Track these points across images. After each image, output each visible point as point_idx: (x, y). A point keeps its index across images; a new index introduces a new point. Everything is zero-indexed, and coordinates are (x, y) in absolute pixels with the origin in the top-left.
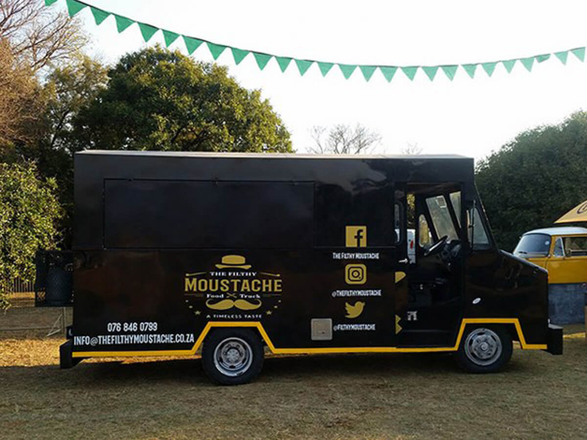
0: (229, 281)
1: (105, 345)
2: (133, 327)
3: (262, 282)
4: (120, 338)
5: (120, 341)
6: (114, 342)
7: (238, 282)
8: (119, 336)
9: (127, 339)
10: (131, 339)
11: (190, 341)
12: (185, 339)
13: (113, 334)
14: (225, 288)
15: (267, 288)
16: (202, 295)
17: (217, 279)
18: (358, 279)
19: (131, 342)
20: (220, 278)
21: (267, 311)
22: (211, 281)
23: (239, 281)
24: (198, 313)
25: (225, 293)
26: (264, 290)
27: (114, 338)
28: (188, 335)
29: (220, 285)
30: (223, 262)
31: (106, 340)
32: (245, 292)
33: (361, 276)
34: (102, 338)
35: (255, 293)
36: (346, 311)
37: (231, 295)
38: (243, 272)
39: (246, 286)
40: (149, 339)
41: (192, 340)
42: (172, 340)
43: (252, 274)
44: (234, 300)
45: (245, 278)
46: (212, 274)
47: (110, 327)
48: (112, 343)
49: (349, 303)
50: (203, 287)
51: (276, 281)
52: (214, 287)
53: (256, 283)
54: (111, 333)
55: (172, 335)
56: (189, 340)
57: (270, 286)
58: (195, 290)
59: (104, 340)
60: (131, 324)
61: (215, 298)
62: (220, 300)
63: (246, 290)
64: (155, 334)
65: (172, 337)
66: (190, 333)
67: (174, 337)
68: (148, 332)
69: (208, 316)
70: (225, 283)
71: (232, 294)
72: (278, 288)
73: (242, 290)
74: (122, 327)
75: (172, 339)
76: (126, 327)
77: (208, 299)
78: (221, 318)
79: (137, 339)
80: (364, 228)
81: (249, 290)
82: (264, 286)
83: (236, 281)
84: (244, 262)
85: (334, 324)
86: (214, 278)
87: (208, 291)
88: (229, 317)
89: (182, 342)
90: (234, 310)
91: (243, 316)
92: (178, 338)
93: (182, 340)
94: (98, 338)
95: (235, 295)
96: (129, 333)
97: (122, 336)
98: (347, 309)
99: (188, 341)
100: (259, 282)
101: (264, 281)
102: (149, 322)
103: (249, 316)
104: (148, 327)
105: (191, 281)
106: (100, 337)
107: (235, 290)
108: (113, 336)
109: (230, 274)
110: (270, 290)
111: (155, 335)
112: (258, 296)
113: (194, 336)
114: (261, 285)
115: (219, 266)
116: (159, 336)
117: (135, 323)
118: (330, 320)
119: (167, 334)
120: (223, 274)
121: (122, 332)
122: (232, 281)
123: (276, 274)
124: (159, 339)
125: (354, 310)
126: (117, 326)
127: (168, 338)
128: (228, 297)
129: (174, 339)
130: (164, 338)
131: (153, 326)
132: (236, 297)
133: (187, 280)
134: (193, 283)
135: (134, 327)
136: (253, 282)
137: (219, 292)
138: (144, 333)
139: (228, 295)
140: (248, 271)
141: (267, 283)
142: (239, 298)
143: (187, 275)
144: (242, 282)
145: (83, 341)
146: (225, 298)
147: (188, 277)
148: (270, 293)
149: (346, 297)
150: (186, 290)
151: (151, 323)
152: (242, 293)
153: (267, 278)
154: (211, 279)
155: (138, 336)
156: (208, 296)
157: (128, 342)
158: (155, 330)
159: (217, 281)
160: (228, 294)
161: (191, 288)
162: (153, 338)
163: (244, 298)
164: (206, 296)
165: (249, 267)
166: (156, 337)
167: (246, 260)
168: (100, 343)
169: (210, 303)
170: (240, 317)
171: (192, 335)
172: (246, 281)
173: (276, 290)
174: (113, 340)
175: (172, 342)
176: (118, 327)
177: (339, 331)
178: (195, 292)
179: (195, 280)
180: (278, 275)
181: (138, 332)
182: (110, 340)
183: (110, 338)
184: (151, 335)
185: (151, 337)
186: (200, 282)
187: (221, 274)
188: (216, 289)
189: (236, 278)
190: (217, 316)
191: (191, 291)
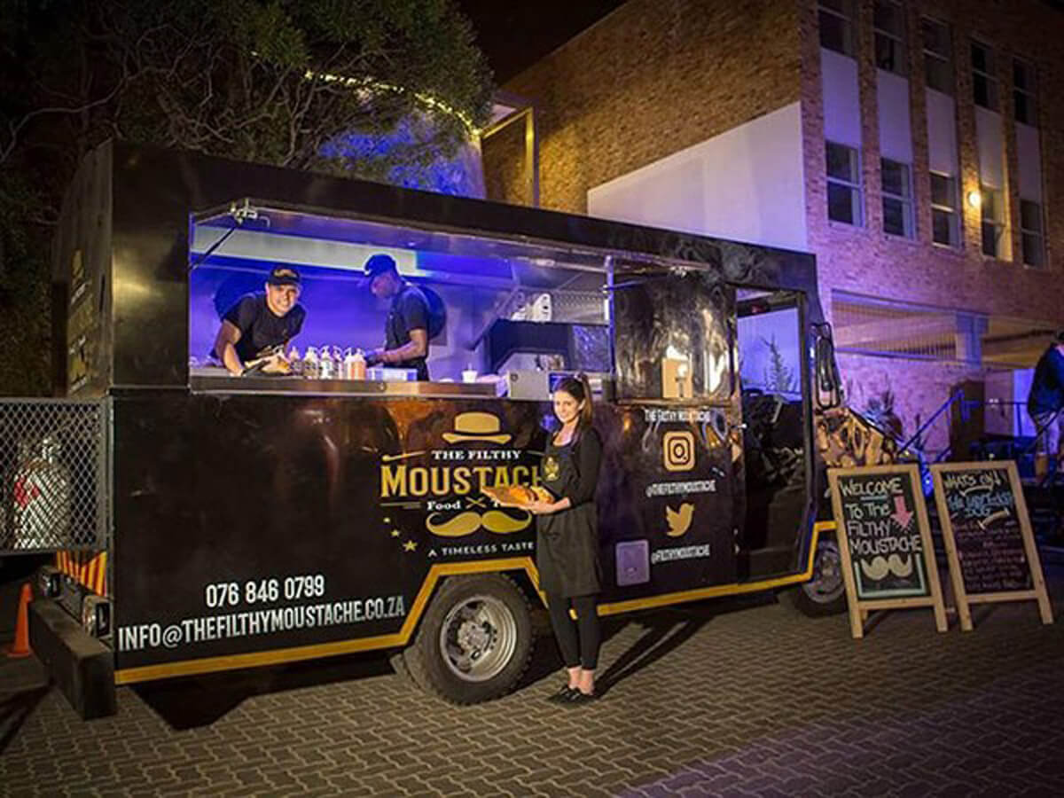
0: (471, 471)
1: (200, 641)
2: (268, 591)
3: (531, 471)
4: (239, 621)
5: (239, 628)
6: (224, 632)
7: (487, 473)
8: (234, 617)
9: (256, 621)
10: (265, 621)
11: (397, 614)
12: (386, 611)
13: (221, 615)
14: (462, 487)
16: (417, 505)
17: (446, 466)
18: (682, 460)
19: (266, 630)
20: (454, 464)
22: (434, 471)
23: (489, 469)
24: (410, 546)
25: (461, 497)
27: (223, 622)
28: (392, 599)
29: (453, 481)
30: (457, 428)
31: (202, 628)
33: (686, 455)
34: (192, 627)
37: (475, 502)
38: (495, 449)
39: (502, 481)
40: (306, 617)
41: (401, 611)
42: (359, 615)
43: (512, 455)
44: (481, 512)
45: (501, 462)
46: (437, 457)
47: (213, 595)
48: (219, 636)
49: (672, 508)
50: (419, 487)
52: (441, 487)
53: (520, 473)
54: (216, 611)
55: (358, 603)
56: (394, 611)
58: (403, 493)
59: (197, 630)
60: (264, 583)
61: (444, 510)
62: (455, 513)
64: (319, 604)
65: (359, 607)
66: (396, 595)
67: (362, 607)
68: (305, 601)
69: (433, 552)
70: (462, 474)
71: (476, 499)
74: (242, 592)
75: (357, 611)
76: (253, 592)
77: (430, 512)
78: (458, 554)
79: (278, 618)
82: (536, 479)
83: (482, 471)
84: (497, 429)
85: (652, 550)
86: (442, 463)
87: (430, 496)
88: (472, 551)
89: (379, 617)
90: (482, 535)
91: (500, 548)
92: (372, 609)
93: (379, 613)
94: (183, 628)
95: (483, 502)
96: (260, 606)
97: (243, 616)
98: (668, 519)
99: (391, 615)
100: (526, 472)
101: (535, 470)
102: (305, 576)
103: (511, 547)
104: (304, 588)
105: (394, 472)
106: (187, 623)
108: (220, 619)
109: (471, 455)
111: (319, 608)
113: (404, 600)
114: (529, 479)
115: (451, 438)
117: (273, 581)
118: (645, 543)
119: (347, 601)
120: (458, 454)
121: (243, 606)
122: (476, 469)
124: (330, 613)
125: (680, 521)
126: (231, 590)
127: (351, 610)
128: (468, 507)
129: (363, 613)
130: (340, 612)
131: (315, 585)
132: (484, 506)
133: (386, 470)
134: (398, 476)
135: (271, 589)
136: (515, 472)
137: (452, 497)
138: (293, 603)
139: (469, 503)
140: (506, 447)
142: (490, 507)
143: (386, 458)
144: (495, 471)
145: (143, 637)
146: (463, 510)
147: (386, 463)
149: (666, 496)
150: (385, 493)
151: (310, 578)
154: (434, 466)
155: (281, 611)
156: (430, 505)
157: (258, 630)
158: (319, 594)
159: (446, 471)
160: (469, 499)
161: (394, 491)
162: (315, 615)
163: (499, 508)
164: (427, 506)
165: (506, 438)
166: (323, 611)
167: (501, 427)
168: (188, 639)
169: (433, 522)
170: (494, 548)
171: (400, 599)
172: (502, 470)
174: (220, 627)
175: (357, 619)
176: (231, 593)
177: (660, 563)
178: (403, 499)
179: (402, 469)
181: (282, 603)
182: (213, 628)
183: (213, 624)
184: (310, 608)
185: (310, 612)
186: (413, 473)
187: (454, 455)
188: (446, 489)
189: (481, 463)
190: (450, 551)
191: (395, 497)
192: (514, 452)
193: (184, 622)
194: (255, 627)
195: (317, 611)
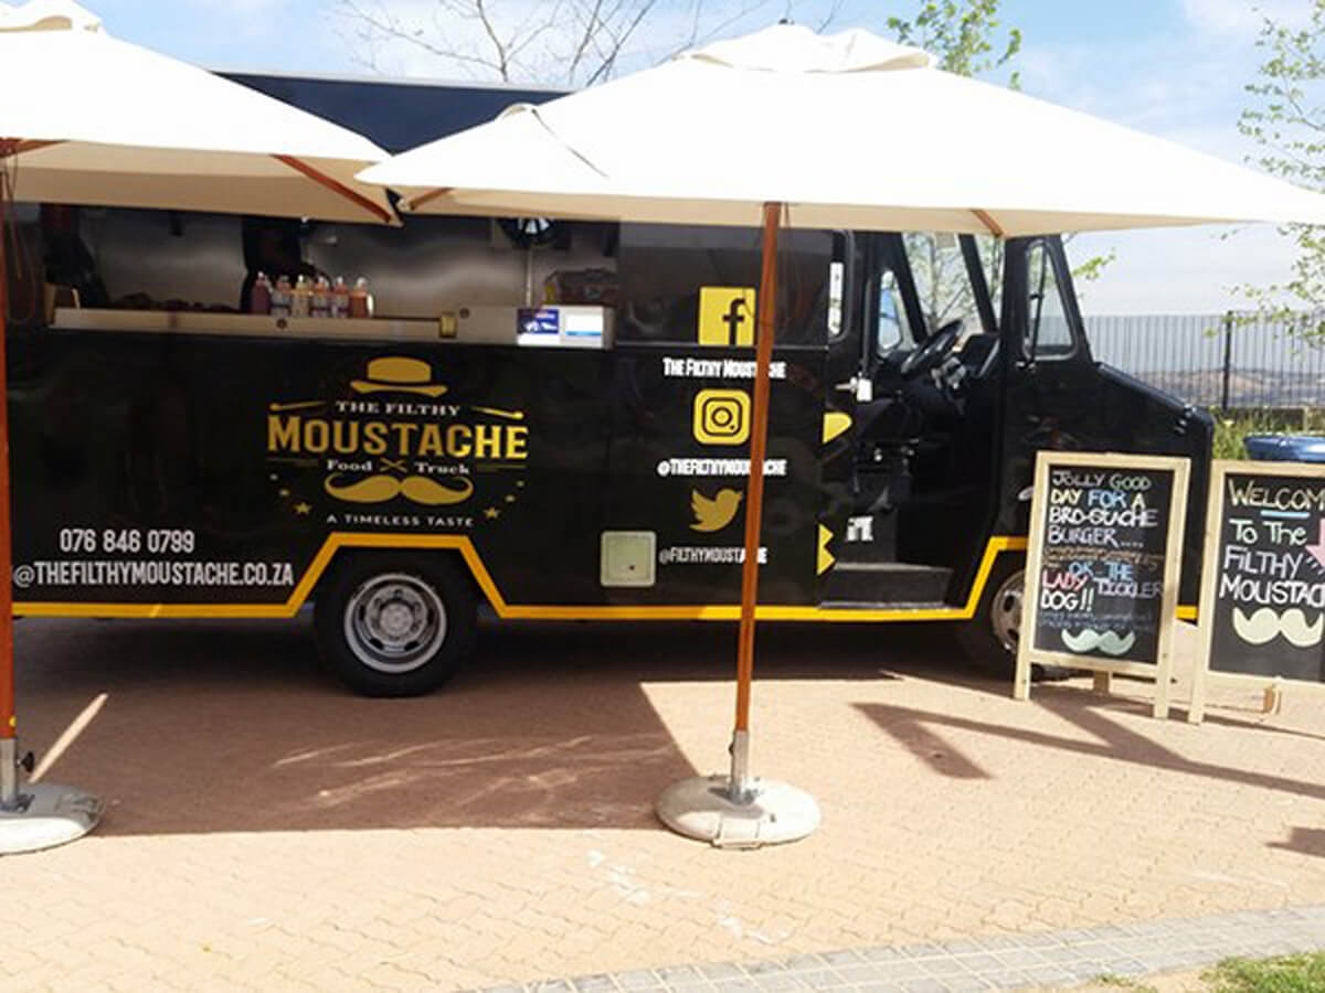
0: (389, 427)
1: (53, 586)
2: (129, 541)
3: (474, 432)
4: (95, 569)
5: (95, 576)
6: (79, 578)
7: (411, 431)
8: (90, 564)
9: (114, 573)
10: (125, 572)
11: (283, 582)
12: (270, 577)
13: (76, 560)
14: (375, 446)
15: (488, 449)
16: (314, 462)
17: (355, 420)
18: (727, 429)
19: (125, 581)
20: (363, 418)
21: (488, 508)
22: (338, 425)
23: (414, 427)
24: (303, 508)
25: (375, 459)
26: (480, 453)
27: (78, 568)
28: (277, 566)
29: (362, 438)
30: (371, 376)
31: (57, 573)
32: (431, 457)
33: (735, 422)
34: (45, 569)
35: (456, 462)
36: (693, 513)
37: (392, 465)
38: (424, 403)
39: (431, 441)
40: (172, 574)
41: (288, 578)
42: (235, 578)
43: (448, 411)
44: (400, 476)
45: (430, 419)
46: (342, 408)
47: (67, 539)
48: (74, 581)
49: (702, 493)
50: (317, 442)
51: (512, 431)
52: (346, 443)
53: (458, 434)
54: (70, 556)
55: (234, 565)
56: (280, 578)
57: (495, 442)
58: (295, 447)
59: (50, 573)
60: (124, 533)
61: (349, 471)
62: (364, 475)
63: (431, 452)
64: (189, 560)
65: (235, 569)
66: (283, 561)
67: (240, 571)
68: (170, 556)
69: (332, 518)
70: (376, 431)
71: (394, 461)
72: (518, 449)
73: (422, 452)
74: (99, 540)
75: (234, 574)
76: (111, 540)
77: (331, 472)
78: (366, 524)
79: (141, 572)
80: (750, 294)
81: (439, 453)
82: (481, 441)
83: (404, 428)
84: (427, 377)
85: (661, 546)
86: (348, 417)
87: (331, 453)
88: (385, 521)
89: (261, 583)
90: (400, 504)
91: (424, 521)
92: (252, 574)
93: (261, 578)
94: (36, 569)
95: (403, 465)
96: (118, 556)
97: (100, 565)
98: (695, 507)
99: (276, 582)
100: (467, 432)
101: (480, 430)
102: (172, 529)
103: (440, 521)
104: (170, 542)
105: (284, 425)
106: (40, 565)
107: (404, 450)
108: (75, 564)
109: (389, 408)
110: (496, 453)
111: (189, 565)
112: (463, 470)
113: (293, 568)
114: (472, 442)
115: (361, 387)
116: (199, 565)
117: (134, 532)
118: (652, 536)
119: (222, 561)
120: (371, 407)
121: (100, 554)
122: (395, 426)
123: (513, 411)
124: (201, 574)
125: (713, 513)
126: (87, 537)
127: (226, 574)
128: (383, 469)
129: (240, 576)
130: (213, 574)
131: (184, 540)
132: (403, 469)
133: (274, 421)
134: (289, 428)
135: (132, 540)
136: (451, 431)
137: (360, 456)
138: (157, 557)
139: (383, 465)
140: (439, 401)
141: (488, 435)
142: (414, 472)
143: (275, 407)
144: (422, 429)
146: (375, 472)
147: (274, 413)
148: (496, 461)
149: (695, 477)
150: (272, 446)
151: (177, 532)
152: (422, 459)
153: (489, 422)
154: (339, 419)
155: (143, 564)
156: (331, 465)
157: (117, 581)
158: (189, 550)
159: (354, 426)
160: (384, 460)
161: (284, 443)
162: (183, 572)
163: (426, 474)
164: (326, 464)
165: (437, 391)
166: (193, 569)
167: (433, 374)
168: (40, 581)
169: (334, 483)
170: (416, 521)
171: (288, 567)
172: (431, 430)
173: (511, 454)
174: (75, 573)
175: (233, 582)
176: (88, 540)
177: (674, 565)
178: (296, 455)
179: (294, 421)
180: (519, 415)
181: (144, 556)
182: (66, 573)
183: (68, 568)
184: (177, 564)
185: (178, 568)
186: (309, 427)
187: (366, 407)
188: (353, 447)
189: (405, 418)
190: (356, 519)
191: (284, 451)
192: (451, 408)
193: (37, 564)
194: (113, 577)
195: (185, 569)
